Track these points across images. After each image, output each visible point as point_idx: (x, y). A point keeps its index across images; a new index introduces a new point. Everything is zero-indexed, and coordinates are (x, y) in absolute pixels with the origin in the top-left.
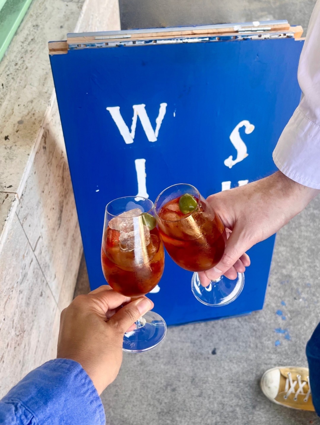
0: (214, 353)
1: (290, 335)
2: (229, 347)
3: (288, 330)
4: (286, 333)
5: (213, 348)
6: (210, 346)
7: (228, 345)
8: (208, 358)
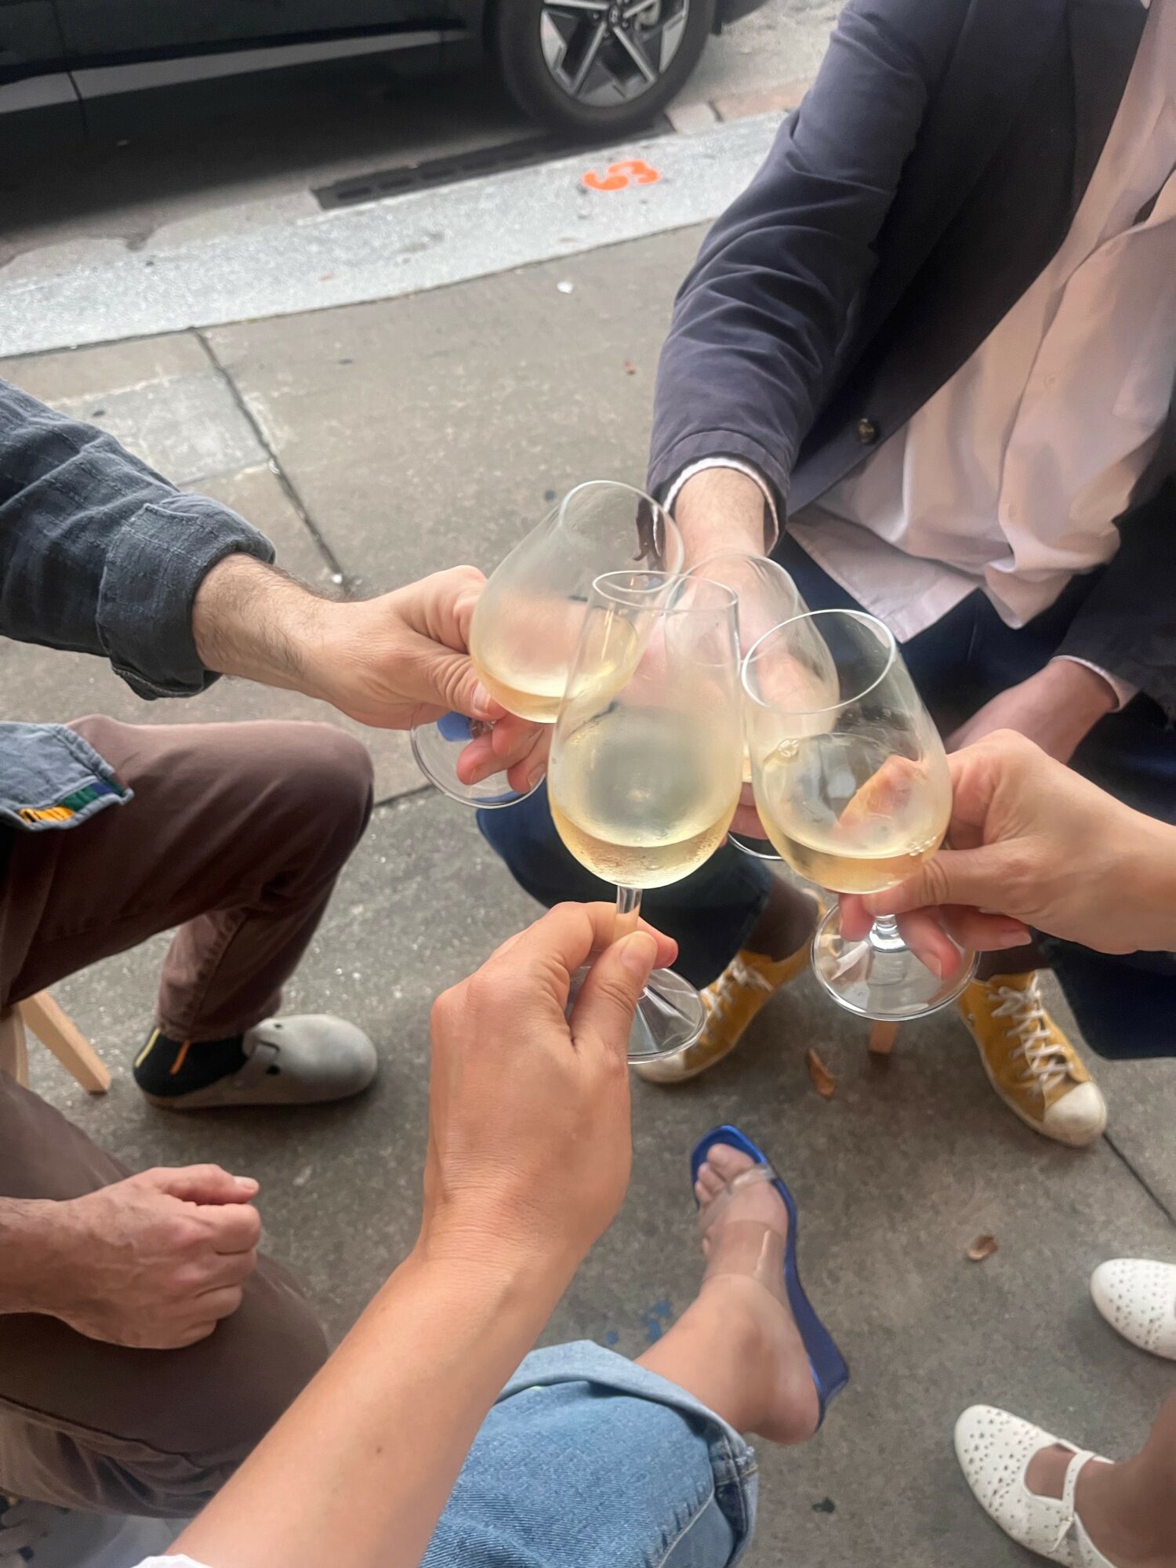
0: (828, 1506)
1: (652, 1303)
2: (784, 1468)
3: (641, 1312)
4: (653, 1316)
5: (817, 1516)
6: (818, 1528)
7: (781, 1472)
8: (853, 1516)
